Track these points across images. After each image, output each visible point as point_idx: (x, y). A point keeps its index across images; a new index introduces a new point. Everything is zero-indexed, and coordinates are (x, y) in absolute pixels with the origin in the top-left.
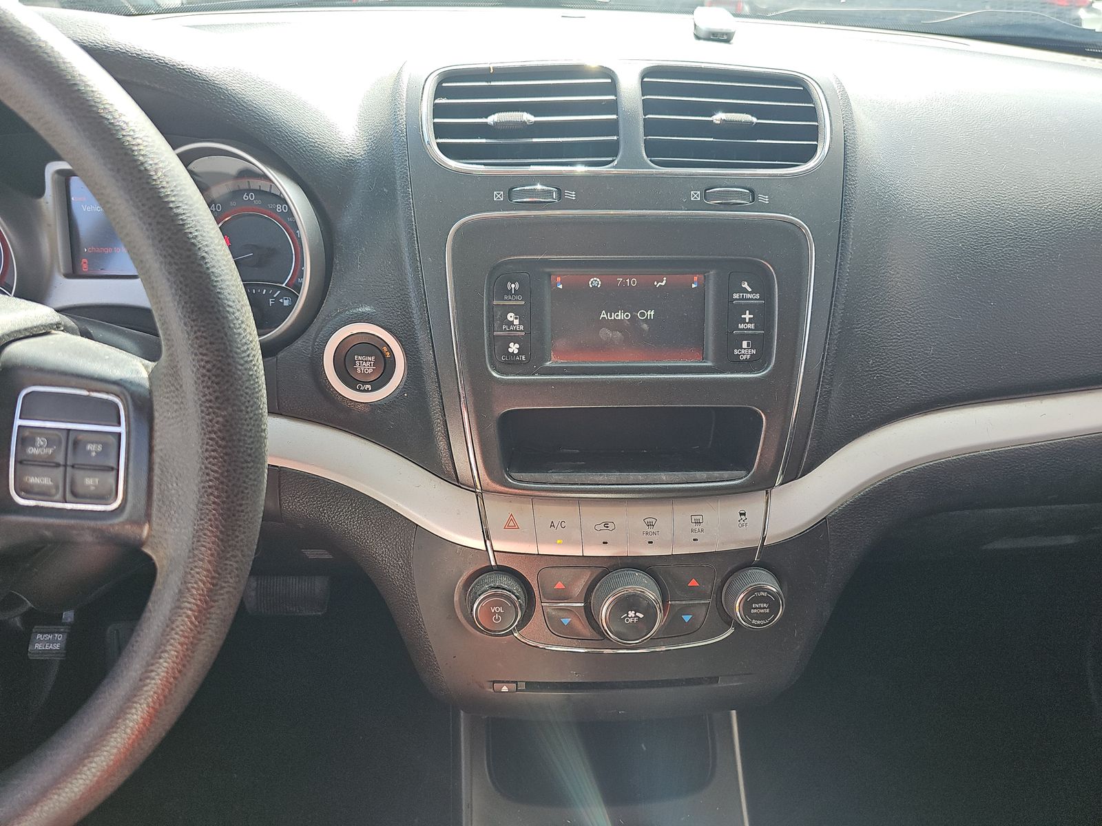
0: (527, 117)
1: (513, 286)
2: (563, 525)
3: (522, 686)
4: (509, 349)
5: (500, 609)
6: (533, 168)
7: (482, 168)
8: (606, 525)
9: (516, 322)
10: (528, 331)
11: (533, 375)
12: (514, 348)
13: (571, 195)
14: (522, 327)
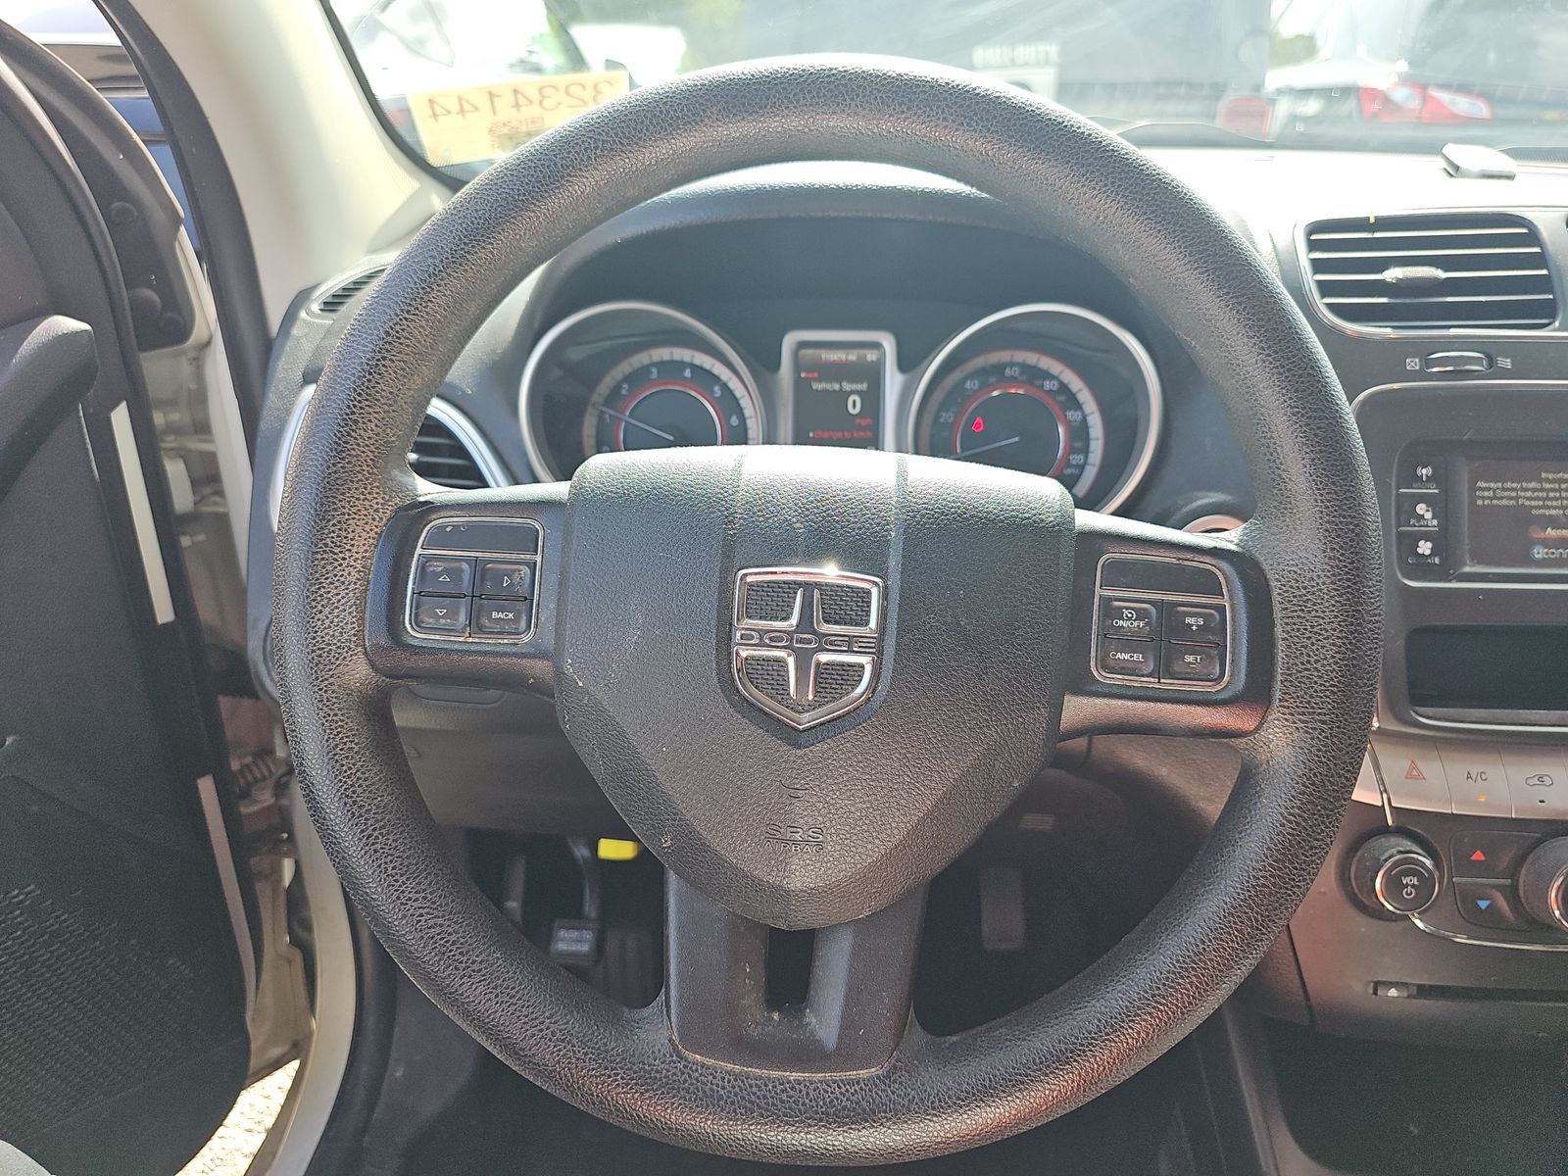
0: (1441, 274)
1: (1424, 471)
2: (1484, 777)
3: (1414, 990)
4: (1418, 549)
5: (1415, 881)
6: (1453, 332)
7: (1389, 330)
8: (1540, 778)
9: (1428, 515)
10: (1444, 527)
11: (1450, 581)
12: (1425, 548)
13: (1505, 363)
14: (1435, 522)
